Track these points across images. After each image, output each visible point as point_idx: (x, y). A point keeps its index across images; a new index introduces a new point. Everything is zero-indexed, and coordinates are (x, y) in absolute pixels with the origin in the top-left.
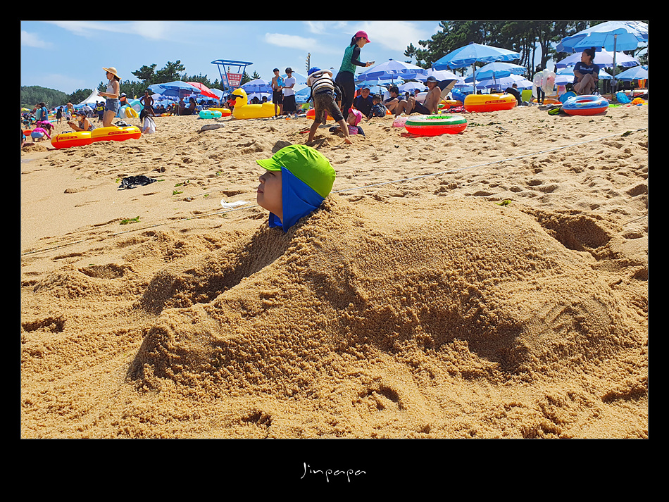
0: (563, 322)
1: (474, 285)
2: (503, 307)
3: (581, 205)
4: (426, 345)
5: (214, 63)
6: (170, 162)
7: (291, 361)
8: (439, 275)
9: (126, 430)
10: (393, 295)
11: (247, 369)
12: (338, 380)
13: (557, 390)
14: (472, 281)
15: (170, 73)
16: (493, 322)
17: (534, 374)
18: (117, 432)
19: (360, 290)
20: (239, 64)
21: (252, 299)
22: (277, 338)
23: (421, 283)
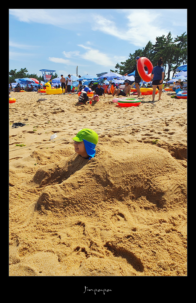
0: (178, 191)
1: (148, 178)
2: (158, 186)
4: (133, 198)
7: (89, 204)
8: (137, 175)
9: (39, 228)
10: (122, 182)
11: (75, 207)
12: (105, 211)
13: (175, 214)
14: (148, 176)
16: (154, 191)
17: (168, 208)
18: (36, 229)
19: (111, 181)
21: (75, 183)
22: (84, 196)
23: (131, 178)
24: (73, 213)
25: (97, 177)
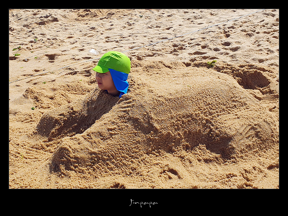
0: (250, 134)
1: (208, 118)
2: (222, 128)
4: (187, 148)
7: (126, 159)
8: (192, 115)
10: (171, 126)
11: (107, 164)
12: (149, 167)
13: (248, 166)
14: (207, 116)
16: (217, 136)
17: (238, 159)
19: (156, 125)
21: (104, 131)
22: (118, 149)
23: (183, 119)
24: (106, 172)
25: (135, 121)
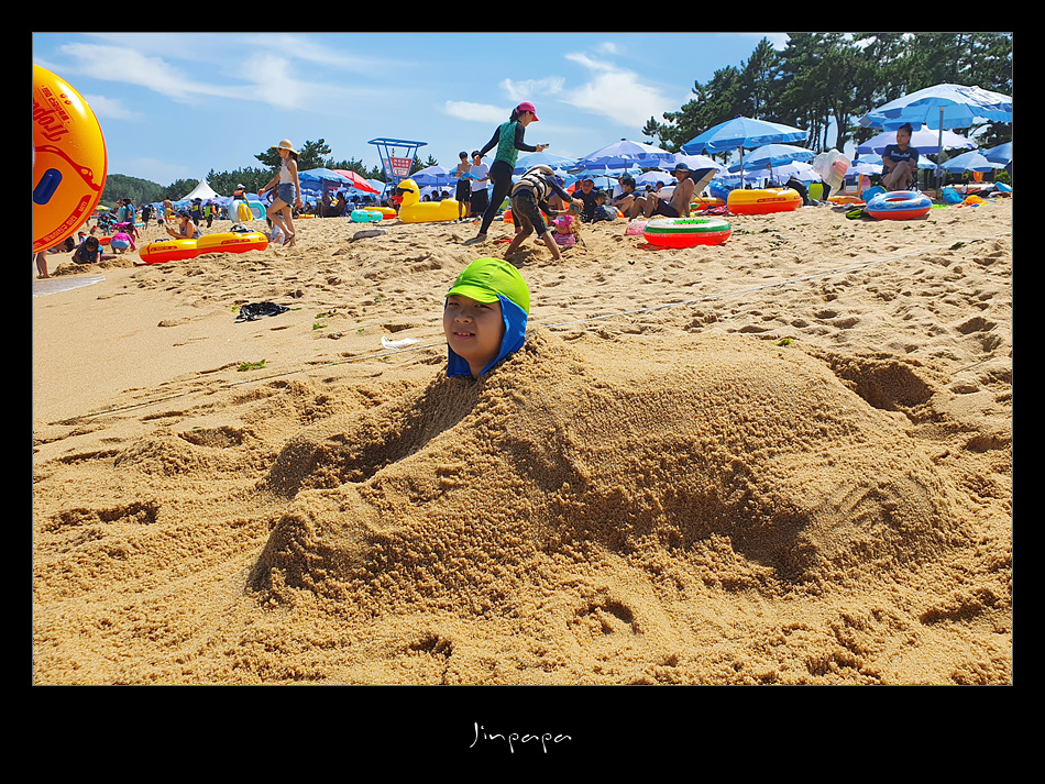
0: (866, 511)
1: (740, 458)
2: (782, 489)
3: (892, 345)
4: (672, 542)
5: (371, 142)
6: (309, 283)
7: (480, 565)
8: (691, 444)
9: (245, 661)
10: (626, 471)
11: (418, 576)
12: (547, 592)
13: (857, 607)
14: (737, 453)
15: (310, 156)
16: (766, 510)
17: (825, 584)
18: (232, 664)
19: (579, 464)
20: (408, 144)
21: (425, 476)
22: (459, 532)
23: (665, 455)
24: (409, 601)
25: (521, 451)
